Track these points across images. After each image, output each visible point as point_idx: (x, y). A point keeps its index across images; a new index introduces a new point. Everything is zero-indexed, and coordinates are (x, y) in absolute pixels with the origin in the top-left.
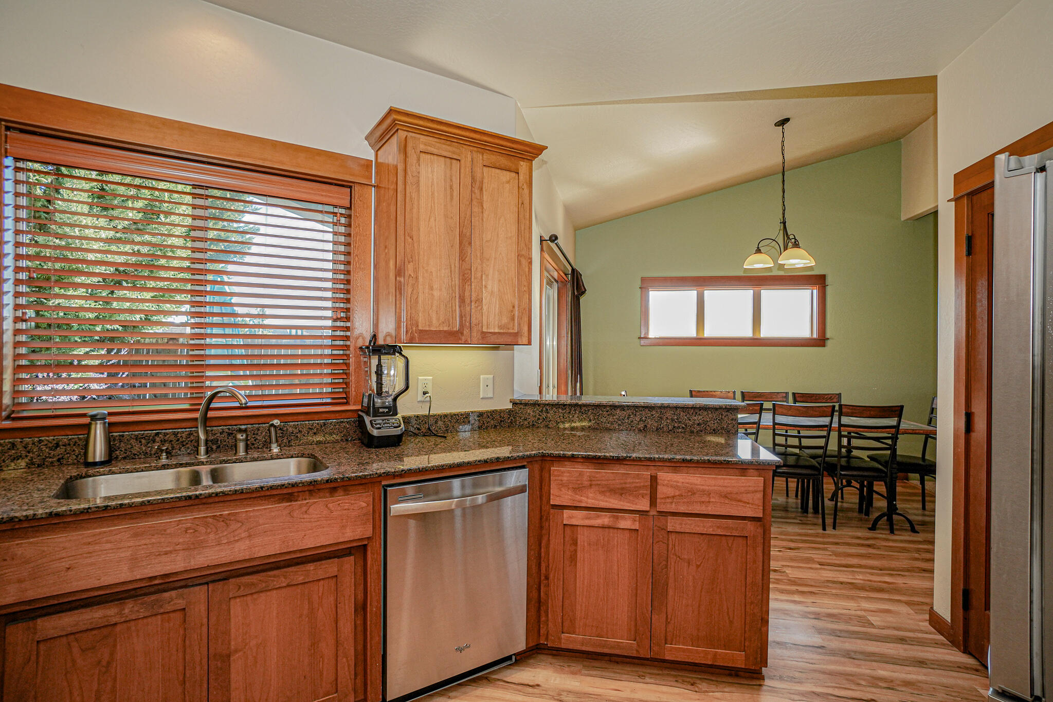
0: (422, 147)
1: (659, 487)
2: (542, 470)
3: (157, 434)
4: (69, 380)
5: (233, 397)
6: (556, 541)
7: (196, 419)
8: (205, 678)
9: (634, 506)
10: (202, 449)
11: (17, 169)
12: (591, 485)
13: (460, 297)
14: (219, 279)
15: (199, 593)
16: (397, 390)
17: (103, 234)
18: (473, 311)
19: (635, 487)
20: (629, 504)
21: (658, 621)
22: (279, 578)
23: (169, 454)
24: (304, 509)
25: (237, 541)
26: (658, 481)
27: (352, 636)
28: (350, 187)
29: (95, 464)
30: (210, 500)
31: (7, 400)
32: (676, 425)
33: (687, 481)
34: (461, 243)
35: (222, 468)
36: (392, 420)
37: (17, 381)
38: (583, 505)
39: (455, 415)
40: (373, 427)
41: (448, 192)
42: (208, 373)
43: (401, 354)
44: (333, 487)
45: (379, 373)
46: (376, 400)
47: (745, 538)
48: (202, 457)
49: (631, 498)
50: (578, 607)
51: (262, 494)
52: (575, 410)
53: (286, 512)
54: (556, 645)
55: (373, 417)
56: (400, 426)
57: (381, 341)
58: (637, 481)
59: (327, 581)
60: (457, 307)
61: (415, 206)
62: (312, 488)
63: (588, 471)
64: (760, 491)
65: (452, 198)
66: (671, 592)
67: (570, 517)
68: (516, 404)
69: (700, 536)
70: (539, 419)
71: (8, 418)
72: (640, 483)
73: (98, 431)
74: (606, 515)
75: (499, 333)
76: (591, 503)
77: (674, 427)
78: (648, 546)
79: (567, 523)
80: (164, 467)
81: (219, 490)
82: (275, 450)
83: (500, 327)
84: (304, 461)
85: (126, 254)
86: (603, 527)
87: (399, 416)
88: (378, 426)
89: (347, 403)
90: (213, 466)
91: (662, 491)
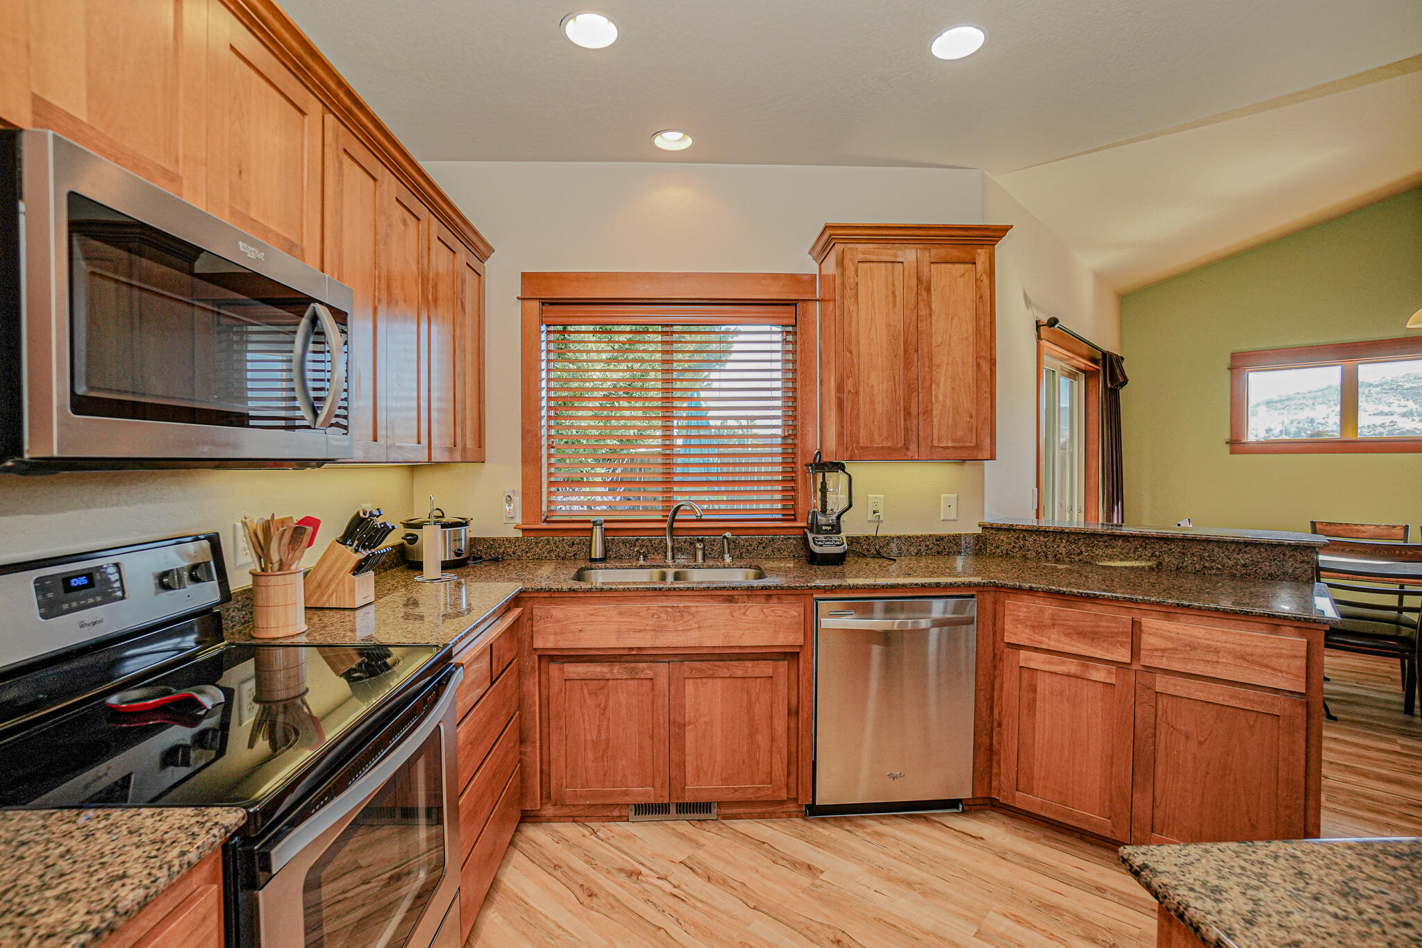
0: (860, 257)
1: (1143, 635)
2: (995, 602)
3: (637, 540)
4: (580, 494)
5: (692, 510)
6: (1009, 685)
7: (665, 529)
8: (667, 738)
9: (1110, 655)
10: (669, 554)
11: (549, 332)
12: (1053, 625)
13: (905, 409)
14: (696, 396)
15: (662, 669)
16: (841, 508)
17: (604, 356)
18: (920, 424)
19: (1112, 633)
20: (1103, 653)
21: (1142, 803)
22: (724, 669)
23: (645, 558)
24: (743, 611)
25: (690, 630)
26: (1142, 628)
27: (785, 735)
28: (796, 305)
29: (596, 560)
30: (671, 593)
31: (544, 508)
32: (1207, 564)
33: (1187, 632)
34: (905, 351)
35: (684, 572)
36: (834, 537)
37: (550, 493)
38: (1044, 647)
39: (909, 537)
40: (815, 543)
41: (891, 299)
42: (676, 489)
43: (844, 471)
44: (770, 594)
45: (824, 490)
46: (819, 517)
47: (1276, 718)
48: (669, 561)
49: (1105, 645)
50: (1037, 765)
51: (710, 593)
52: (1061, 539)
53: (728, 611)
54: (1009, 802)
55: (817, 534)
56: (843, 544)
57: (825, 459)
58: (1114, 625)
59: (762, 680)
60: (902, 421)
61: (854, 319)
62: (749, 593)
63: (1050, 608)
64: (1301, 657)
65: (894, 305)
66: (1160, 769)
67: (1030, 659)
68: (987, 528)
69: (1204, 704)
70: (1014, 547)
71: (545, 521)
72: (1118, 628)
73: (597, 532)
74: (1072, 662)
75: (954, 447)
76: (1053, 645)
77: (1205, 567)
78: (1128, 707)
79: (1024, 665)
80: (641, 567)
81: (677, 586)
82: (728, 559)
83: (954, 441)
84: (752, 572)
85: (623, 371)
86: (1068, 675)
87: (843, 535)
88: (820, 543)
89: (795, 520)
90: (676, 570)
91: (1148, 641)
